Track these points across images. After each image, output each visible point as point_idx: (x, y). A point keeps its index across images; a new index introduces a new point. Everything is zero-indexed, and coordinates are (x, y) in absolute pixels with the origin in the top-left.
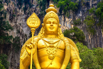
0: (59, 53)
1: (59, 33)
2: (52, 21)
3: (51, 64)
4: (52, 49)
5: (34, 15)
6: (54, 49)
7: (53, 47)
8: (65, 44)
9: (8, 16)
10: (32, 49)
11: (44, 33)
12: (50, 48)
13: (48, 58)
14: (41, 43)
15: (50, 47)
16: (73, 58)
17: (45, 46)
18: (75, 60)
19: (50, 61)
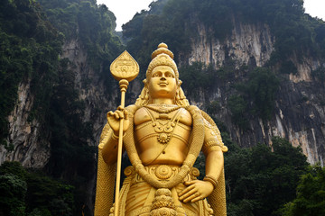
0: (181, 131)
1: (178, 97)
2: (163, 72)
3: (164, 153)
4: (164, 122)
5: (126, 55)
6: (170, 123)
7: (167, 119)
8: (192, 115)
9: (88, 112)
10: (122, 121)
11: (147, 96)
12: (161, 121)
13: (156, 140)
14: (144, 113)
15: (161, 118)
16: (211, 142)
17: (149, 118)
18: (213, 148)
19: (162, 146)
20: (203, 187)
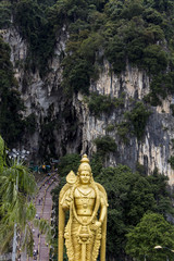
2: (85, 174)
7: (87, 198)
14: (77, 194)
19: (85, 209)
20: (98, 224)
